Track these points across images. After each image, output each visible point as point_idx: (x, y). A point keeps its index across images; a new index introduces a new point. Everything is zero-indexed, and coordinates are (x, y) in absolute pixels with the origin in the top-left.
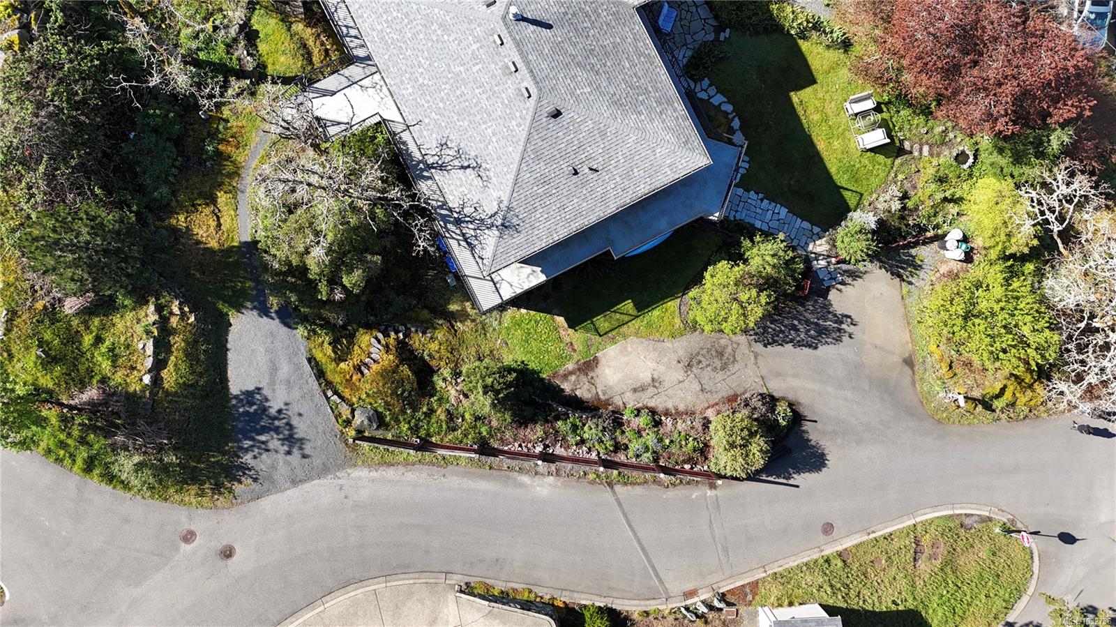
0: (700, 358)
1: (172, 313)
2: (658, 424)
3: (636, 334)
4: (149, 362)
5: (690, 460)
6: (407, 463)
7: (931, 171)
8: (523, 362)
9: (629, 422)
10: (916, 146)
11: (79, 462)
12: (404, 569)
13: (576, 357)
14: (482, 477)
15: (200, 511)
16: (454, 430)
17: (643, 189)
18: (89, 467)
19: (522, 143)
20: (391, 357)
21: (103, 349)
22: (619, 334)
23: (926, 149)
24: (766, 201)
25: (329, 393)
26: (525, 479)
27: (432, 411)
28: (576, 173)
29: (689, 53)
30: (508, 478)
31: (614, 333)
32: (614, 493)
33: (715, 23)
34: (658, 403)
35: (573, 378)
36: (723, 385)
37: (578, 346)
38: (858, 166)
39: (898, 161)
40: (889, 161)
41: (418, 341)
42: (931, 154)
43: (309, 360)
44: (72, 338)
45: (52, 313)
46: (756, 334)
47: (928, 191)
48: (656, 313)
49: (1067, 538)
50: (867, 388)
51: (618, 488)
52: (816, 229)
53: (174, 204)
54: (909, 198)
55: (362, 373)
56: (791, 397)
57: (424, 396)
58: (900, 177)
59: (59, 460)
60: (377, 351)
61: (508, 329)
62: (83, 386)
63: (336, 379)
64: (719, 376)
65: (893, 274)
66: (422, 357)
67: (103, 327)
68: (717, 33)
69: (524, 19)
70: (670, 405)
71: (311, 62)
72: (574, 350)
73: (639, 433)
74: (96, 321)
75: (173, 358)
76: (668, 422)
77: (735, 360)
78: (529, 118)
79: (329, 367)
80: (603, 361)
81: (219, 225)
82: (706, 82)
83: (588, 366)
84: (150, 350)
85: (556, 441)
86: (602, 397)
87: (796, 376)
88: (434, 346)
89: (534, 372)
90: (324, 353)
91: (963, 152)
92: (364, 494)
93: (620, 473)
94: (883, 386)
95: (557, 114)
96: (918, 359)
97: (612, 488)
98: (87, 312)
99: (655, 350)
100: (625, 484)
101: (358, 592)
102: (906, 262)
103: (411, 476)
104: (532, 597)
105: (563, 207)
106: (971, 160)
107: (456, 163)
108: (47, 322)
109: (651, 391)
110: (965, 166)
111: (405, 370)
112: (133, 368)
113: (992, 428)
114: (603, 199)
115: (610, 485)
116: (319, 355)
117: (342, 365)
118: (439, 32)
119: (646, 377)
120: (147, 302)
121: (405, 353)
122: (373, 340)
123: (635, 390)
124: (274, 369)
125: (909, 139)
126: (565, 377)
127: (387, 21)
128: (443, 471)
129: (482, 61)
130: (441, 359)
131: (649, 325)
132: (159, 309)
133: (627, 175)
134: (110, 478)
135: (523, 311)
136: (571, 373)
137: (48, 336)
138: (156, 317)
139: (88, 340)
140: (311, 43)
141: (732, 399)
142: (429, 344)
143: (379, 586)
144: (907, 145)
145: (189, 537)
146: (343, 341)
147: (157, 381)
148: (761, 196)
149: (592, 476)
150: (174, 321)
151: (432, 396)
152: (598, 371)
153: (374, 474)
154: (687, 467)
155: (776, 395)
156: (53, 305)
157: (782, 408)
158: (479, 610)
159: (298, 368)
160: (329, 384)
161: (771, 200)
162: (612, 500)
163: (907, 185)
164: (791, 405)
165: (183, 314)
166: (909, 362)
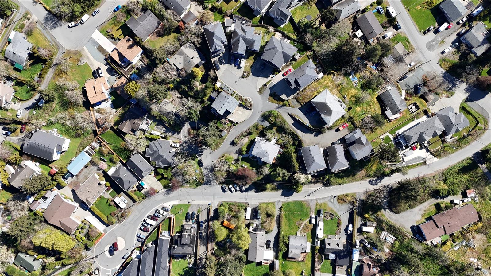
6: (254, 124)
7: (238, 167)
8: (252, 135)
11: (270, 111)
14: (249, 127)
16: (253, 128)
17: (254, 150)
19: (262, 146)
20: (260, 129)
21: (274, 118)
22: (248, 142)
23: (240, 168)
24: (247, 156)
25: (261, 125)
27: (255, 128)
28: (257, 147)
29: (258, 161)
30: (247, 128)
34: (242, 139)
37: (250, 139)
38: (243, 163)
43: (264, 126)
46: (240, 149)
48: (247, 144)
49: (210, 153)
50: (231, 151)
52: (242, 157)
53: (277, 128)
55: (260, 127)
56: (235, 147)
58: (240, 165)
61: (254, 136)
62: (273, 115)
65: (235, 159)
66: (258, 131)
69: (266, 152)
71: (278, 141)
73: (242, 137)
75: (270, 120)
82: (256, 160)
85: (246, 132)
86: (246, 137)
93: (241, 134)
95: (261, 149)
96: (230, 155)
97: (241, 132)
98: (276, 119)
99: (245, 142)
105: (257, 145)
107: (265, 143)
110: (237, 169)
111: (258, 129)
113: (221, 155)
114: (255, 147)
117: (262, 127)
118: (271, 148)
119: (245, 140)
124: (265, 124)
126: (249, 136)
127: (275, 146)
128: (251, 126)
134: (268, 112)
135: (254, 138)
140: (279, 143)
141: (238, 143)
143: (249, 118)
147: (270, 118)
149: (243, 132)
150: (272, 122)
152: (248, 138)
153: (255, 122)
154: (238, 137)
156: (278, 118)
158: (242, 120)
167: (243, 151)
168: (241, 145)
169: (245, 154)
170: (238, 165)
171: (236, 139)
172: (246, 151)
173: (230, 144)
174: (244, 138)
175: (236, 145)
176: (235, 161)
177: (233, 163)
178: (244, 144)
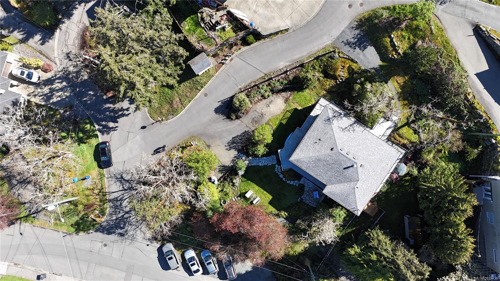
0: (260, 118)
1: (396, 54)
2: (262, 96)
3: (279, 115)
4: (394, 40)
5: (250, 92)
6: (319, 51)
7: (230, 195)
8: (303, 92)
9: (269, 92)
10: (237, 199)
11: (397, 8)
12: (306, 26)
13: (291, 101)
14: (298, 58)
15: (362, 12)
16: (312, 66)
17: (301, 145)
18: (394, 7)
19: (336, 138)
20: (337, 74)
21: (407, 37)
22: (284, 112)
23: (234, 200)
24: (266, 164)
25: (347, 57)
26: (288, 64)
27: (320, 67)
28: (319, 140)
29: (305, 190)
30: (292, 62)
31: (285, 112)
32: (264, 73)
33: (303, 201)
34: (264, 101)
35: (289, 95)
36: (251, 115)
37: (292, 104)
38: (249, 186)
39: (239, 193)
40: (241, 192)
41: (333, 83)
42: (232, 199)
43: (357, 62)
44: (415, 36)
45: (423, 39)
46: (249, 132)
47: (228, 190)
48: (277, 123)
49: (144, 127)
50: (215, 134)
51: (264, 75)
52: (250, 165)
53: (411, 80)
54: (232, 185)
55: (342, 66)
56: (233, 121)
57: (324, 70)
58: (237, 189)
59: (402, 5)
60: (341, 74)
61: (312, 98)
62: (406, 26)
63: (347, 61)
64: (253, 116)
65: (225, 166)
66: (329, 79)
67: (410, 42)
68: (301, 198)
69: (352, 166)
70: (261, 102)
71: (398, 134)
72: (292, 102)
73: (266, 91)
74: (412, 43)
75: (389, 44)
76: (260, 98)
77: (252, 122)
78: (338, 145)
79: (351, 63)
80: (284, 103)
81: (397, 82)
82: (297, 185)
83: (286, 100)
84: (396, 43)
85: (285, 77)
86: (279, 95)
87: (234, 127)
88: (328, 83)
89: (299, 92)
90: (354, 66)
91: (225, 204)
92: (325, 38)
93: (265, 79)
94: (212, 137)
95: (332, 149)
96: (207, 148)
97: (265, 74)
98: (415, 43)
99: (273, 113)
100: (262, 77)
101: (313, 14)
102: (222, 171)
103: (316, 49)
104: (270, 37)
105: (318, 131)
106: (222, 203)
107: (348, 128)
108: (423, 36)
109: (268, 103)
110: (222, 201)
111: (332, 73)
112: (397, 37)
113: (178, 143)
114: (309, 138)
115: (266, 75)
116: (355, 65)
117: (348, 65)
118: (369, 153)
119: (271, 106)
120: (403, 54)
121: (334, 78)
122: (344, 76)
123: (272, 101)
124: (364, 55)
125: (239, 200)
126: (291, 95)
127: (383, 150)
128: (309, 54)
129: (356, 152)
130: (324, 81)
131: (277, 119)
132: (399, 54)
133: (307, 146)
134: (388, 8)
135: (310, 105)
136: (290, 96)
137: (421, 33)
138: (399, 51)
139: (411, 37)
140: (401, 139)
141: (247, 113)
142: (330, 83)
143: (309, 19)
144: (239, 198)
145: (361, 5)
146: (351, 71)
147: (390, 37)
148: (268, 165)
149: (272, 74)
150: (394, 53)
151: (322, 71)
152: (283, 101)
153: (325, 44)
154: (250, 90)
155: (237, 120)
156: (424, 41)
157: (234, 117)
158: (282, 27)
159: (358, 59)
160: (349, 59)
161: (265, 166)
162: (263, 71)
163: (234, 188)
164: (232, 119)
165: (393, 56)
166: (209, 146)
167: (256, 144)
168: (255, 121)
169: (263, 156)
170: (228, 189)
171: (243, 96)
172: (267, 146)
173: (217, 111)
174: (271, 98)
175: (238, 118)
176: (220, 171)
177: (214, 178)
178: (267, 118)
